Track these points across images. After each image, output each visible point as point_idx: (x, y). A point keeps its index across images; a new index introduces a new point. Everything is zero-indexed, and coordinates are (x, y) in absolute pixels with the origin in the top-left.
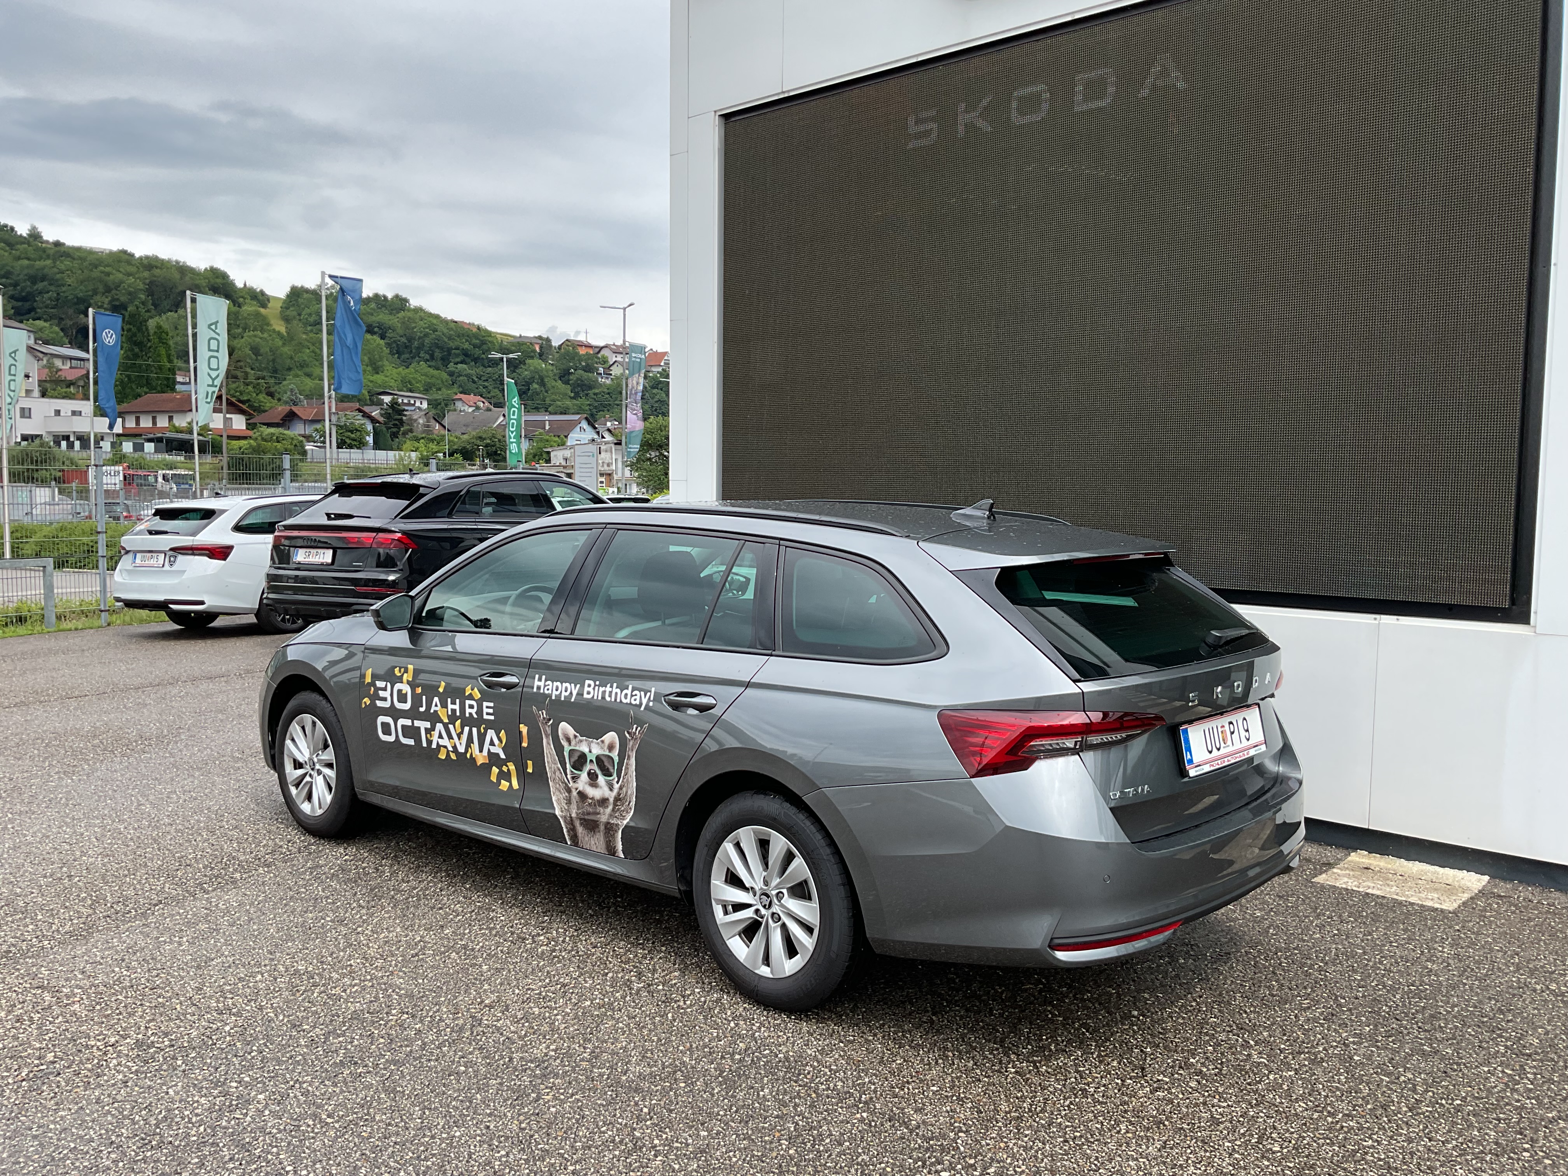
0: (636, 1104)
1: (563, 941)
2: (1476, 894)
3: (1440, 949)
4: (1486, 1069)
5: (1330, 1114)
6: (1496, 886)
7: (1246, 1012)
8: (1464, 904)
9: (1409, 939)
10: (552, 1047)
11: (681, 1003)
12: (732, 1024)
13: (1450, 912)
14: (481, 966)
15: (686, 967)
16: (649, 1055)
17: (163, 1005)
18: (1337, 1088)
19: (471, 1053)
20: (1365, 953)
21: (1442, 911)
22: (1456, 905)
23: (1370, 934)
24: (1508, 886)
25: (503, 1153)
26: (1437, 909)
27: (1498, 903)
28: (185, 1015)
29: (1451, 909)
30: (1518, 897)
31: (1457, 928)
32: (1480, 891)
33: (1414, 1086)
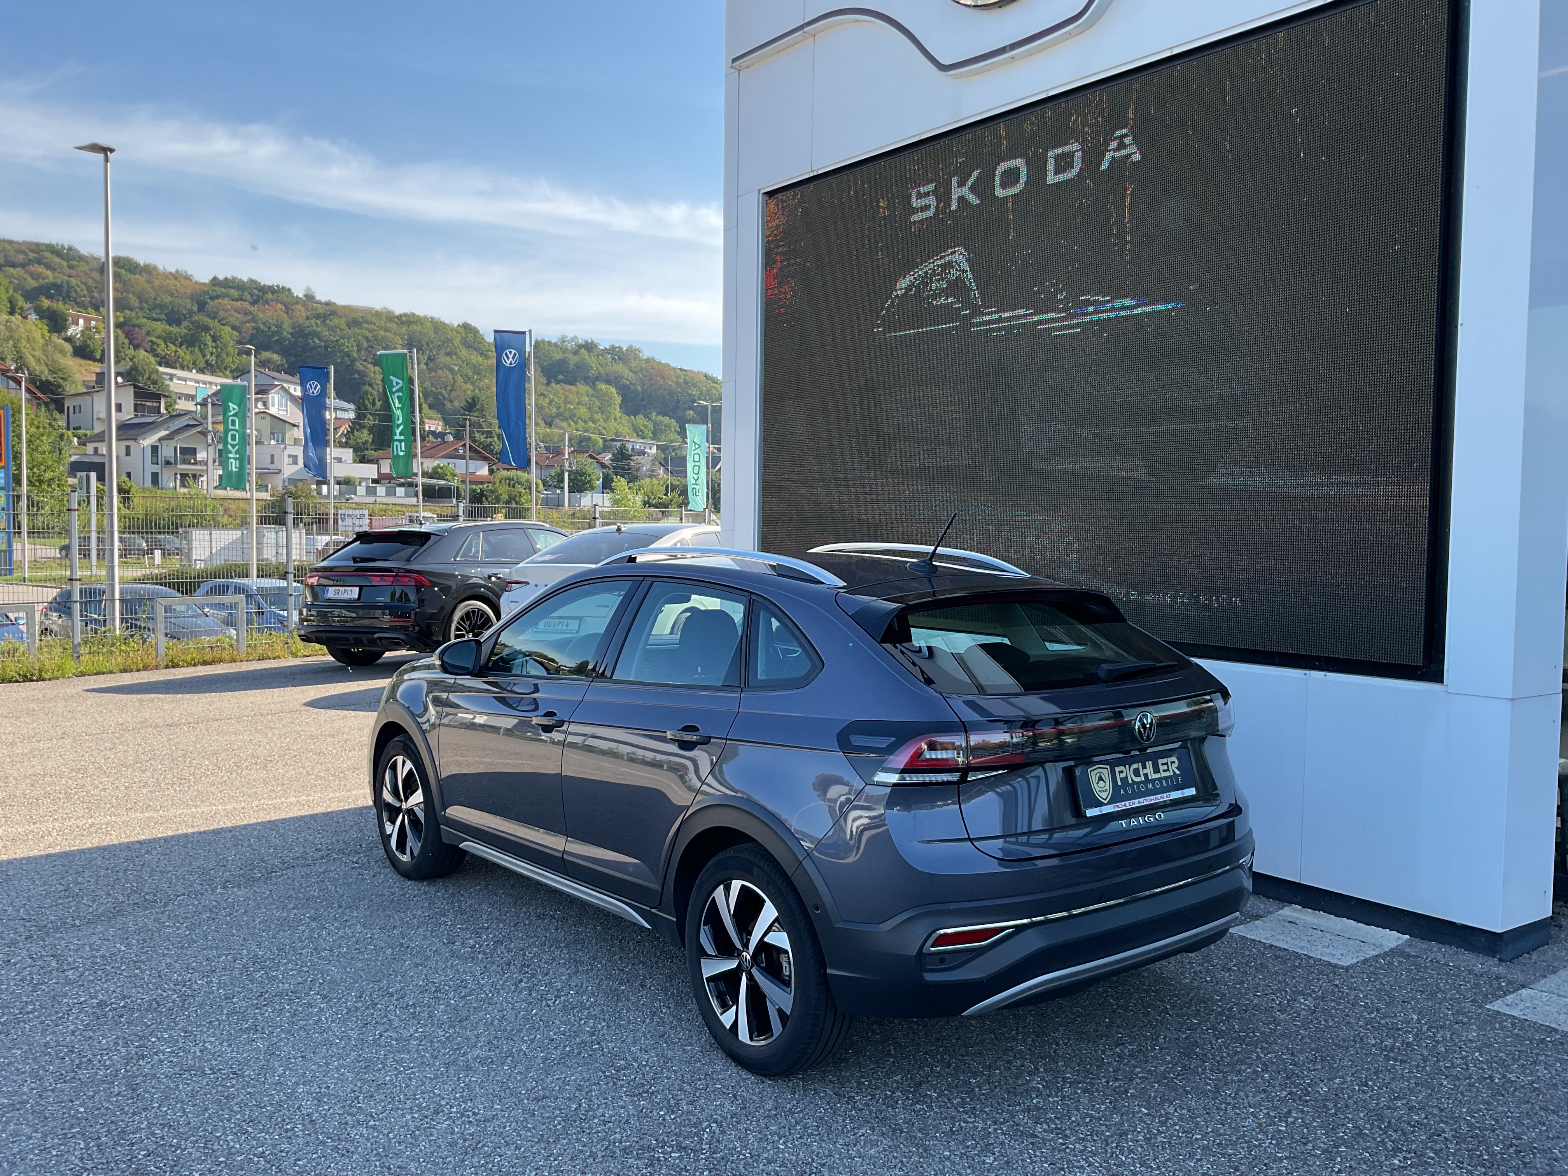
0: (459, 1078)
1: (488, 945)
2: (1385, 953)
3: (1302, 1001)
4: (1252, 1110)
5: (1066, 1137)
6: (1410, 946)
7: (1057, 1044)
8: (1365, 961)
9: (1279, 990)
10: (421, 1030)
11: (550, 1003)
12: (582, 1022)
13: (1343, 968)
14: (405, 962)
15: (575, 973)
16: (495, 1042)
17: (136, 976)
18: (1091, 1116)
19: (352, 1030)
20: (1219, 1000)
21: (1336, 966)
22: (1355, 961)
23: (1242, 983)
24: (1423, 946)
25: (326, 1107)
26: (1330, 964)
27: (1400, 962)
28: (147, 984)
29: (1345, 965)
30: (1427, 958)
31: (1337, 982)
32: (1391, 950)
33: (1167, 1120)
